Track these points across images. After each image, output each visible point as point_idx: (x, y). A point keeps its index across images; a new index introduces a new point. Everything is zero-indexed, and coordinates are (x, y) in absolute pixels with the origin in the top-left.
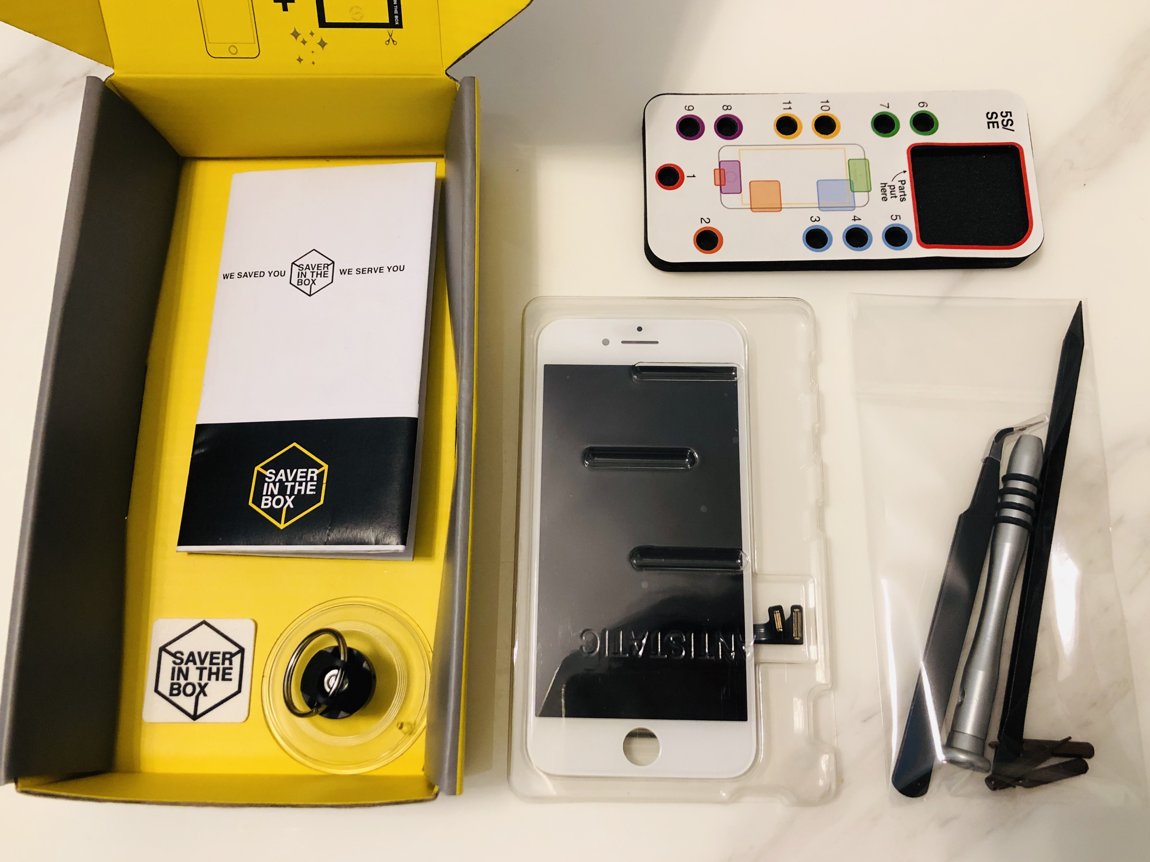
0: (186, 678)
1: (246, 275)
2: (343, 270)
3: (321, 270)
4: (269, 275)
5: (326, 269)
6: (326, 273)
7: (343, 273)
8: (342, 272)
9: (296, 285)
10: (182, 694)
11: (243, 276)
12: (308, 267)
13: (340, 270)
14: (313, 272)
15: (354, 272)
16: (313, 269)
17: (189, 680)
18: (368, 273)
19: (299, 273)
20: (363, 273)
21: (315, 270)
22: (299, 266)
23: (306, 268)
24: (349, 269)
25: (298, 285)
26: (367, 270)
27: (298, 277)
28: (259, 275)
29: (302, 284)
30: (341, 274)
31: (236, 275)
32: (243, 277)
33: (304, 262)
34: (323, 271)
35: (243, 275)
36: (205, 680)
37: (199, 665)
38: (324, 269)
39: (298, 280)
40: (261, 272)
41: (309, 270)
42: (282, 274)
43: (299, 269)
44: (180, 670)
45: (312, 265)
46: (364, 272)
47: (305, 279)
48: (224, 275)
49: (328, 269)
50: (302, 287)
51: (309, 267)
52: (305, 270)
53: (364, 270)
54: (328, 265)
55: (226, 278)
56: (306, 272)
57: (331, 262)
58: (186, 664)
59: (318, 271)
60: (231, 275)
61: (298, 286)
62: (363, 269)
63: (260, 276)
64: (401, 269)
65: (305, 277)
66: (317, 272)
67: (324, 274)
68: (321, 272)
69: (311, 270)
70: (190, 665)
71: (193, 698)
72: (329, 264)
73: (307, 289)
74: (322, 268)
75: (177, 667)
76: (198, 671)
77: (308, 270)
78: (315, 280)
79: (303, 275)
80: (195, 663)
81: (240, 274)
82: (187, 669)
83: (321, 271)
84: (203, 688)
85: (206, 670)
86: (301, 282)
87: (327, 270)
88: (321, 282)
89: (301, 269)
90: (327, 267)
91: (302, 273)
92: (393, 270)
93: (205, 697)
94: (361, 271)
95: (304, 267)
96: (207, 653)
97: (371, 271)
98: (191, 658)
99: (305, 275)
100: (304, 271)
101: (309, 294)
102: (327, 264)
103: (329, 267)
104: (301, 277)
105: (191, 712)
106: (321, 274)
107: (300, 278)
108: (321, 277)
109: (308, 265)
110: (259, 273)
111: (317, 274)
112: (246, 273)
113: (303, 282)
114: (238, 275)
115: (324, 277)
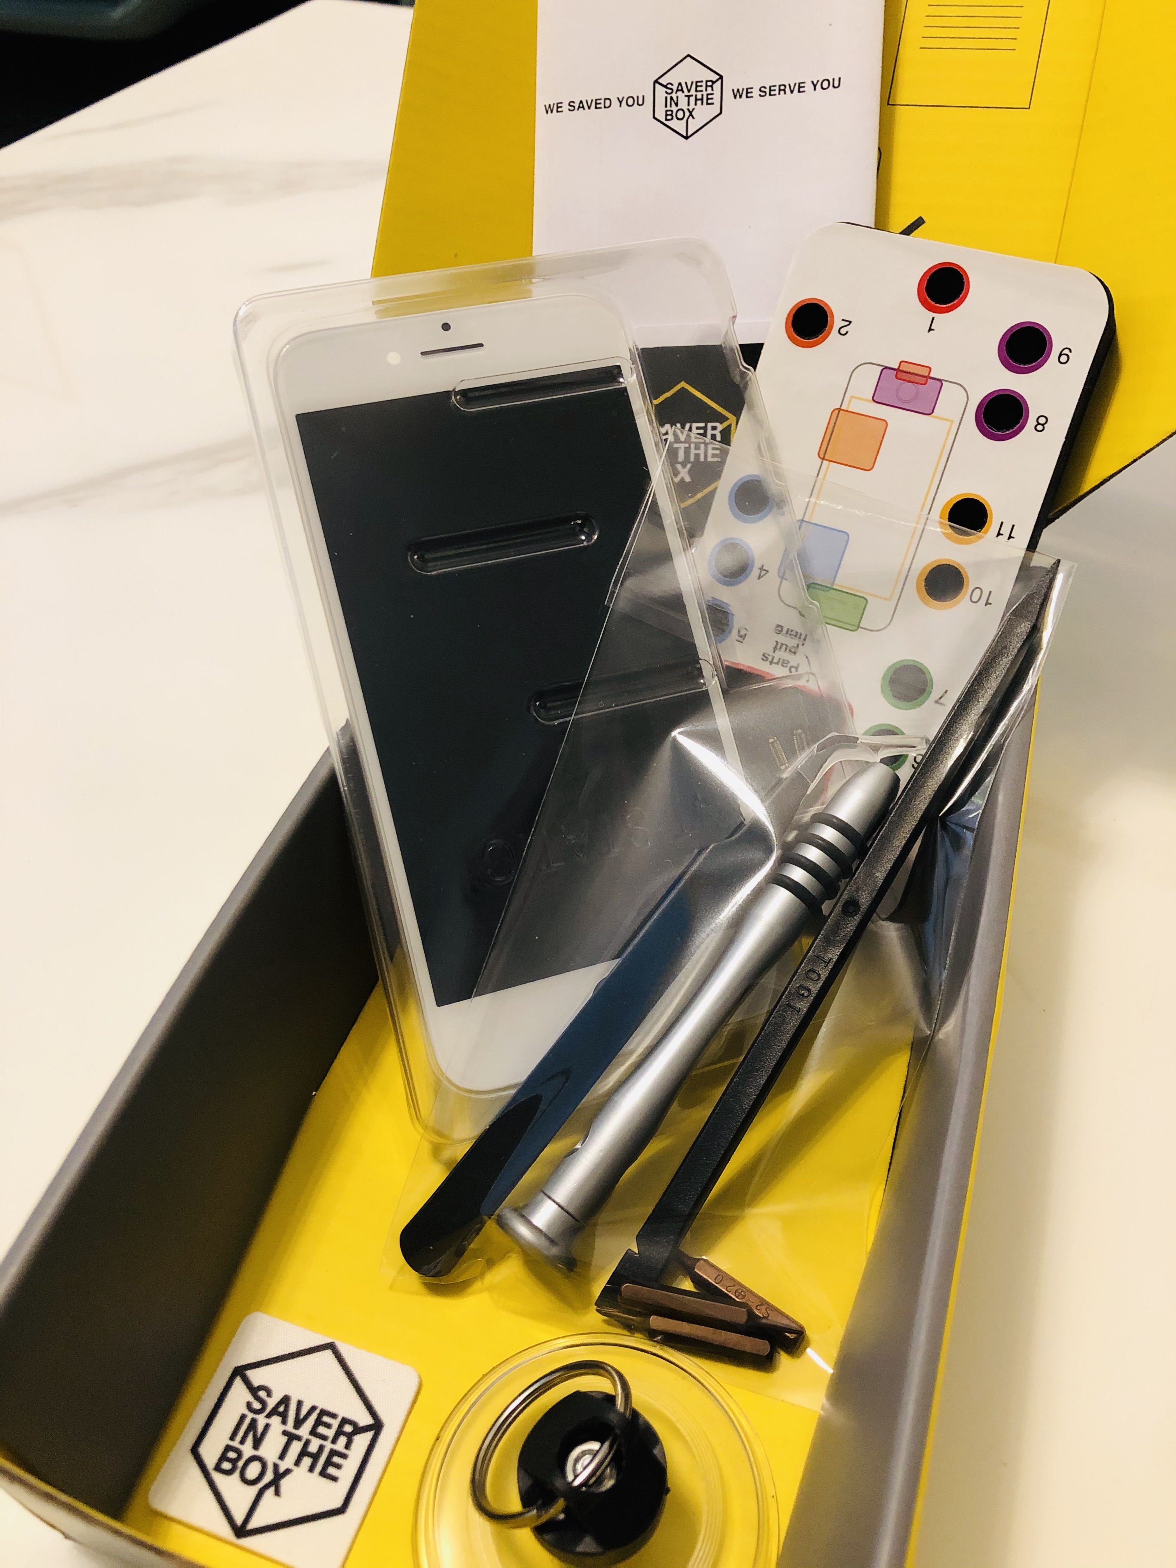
0: (257, 1444)
1: (581, 105)
2: (738, 90)
3: (702, 91)
4: (619, 104)
5: (709, 89)
6: (709, 97)
7: (738, 97)
8: (737, 94)
9: (663, 120)
10: (237, 1474)
11: (577, 107)
12: (680, 88)
13: (733, 90)
14: (689, 96)
15: (756, 92)
16: (689, 91)
17: (261, 1452)
18: (779, 94)
19: (666, 98)
20: (770, 95)
21: (693, 92)
22: (665, 87)
23: (678, 90)
24: (747, 89)
25: (667, 120)
26: (777, 88)
27: (666, 106)
28: (602, 106)
29: (672, 119)
30: (735, 97)
31: (565, 107)
32: (578, 109)
33: (673, 78)
34: (705, 93)
35: (577, 105)
36: (288, 1462)
37: (290, 1427)
38: (706, 90)
39: (667, 111)
40: (605, 99)
41: (683, 92)
42: (638, 102)
43: (666, 92)
44: (253, 1424)
45: (686, 83)
46: (772, 93)
47: (677, 108)
48: (545, 106)
49: (712, 90)
50: (674, 124)
51: (682, 87)
52: (676, 93)
53: (772, 88)
54: (713, 82)
55: (549, 111)
56: (677, 97)
57: (718, 77)
58: (269, 1416)
59: (697, 93)
60: (559, 106)
61: (667, 123)
62: (770, 87)
63: (605, 107)
64: (835, 84)
65: (677, 104)
66: (696, 96)
67: (708, 99)
68: (702, 95)
69: (686, 93)
70: (276, 1420)
71: (254, 1490)
72: (714, 80)
73: (680, 126)
74: (703, 88)
75: (250, 1416)
76: (285, 1439)
77: (681, 92)
78: (693, 109)
79: (673, 103)
80: (284, 1422)
81: (572, 104)
82: (267, 1426)
83: (701, 93)
84: (279, 1476)
85: (299, 1442)
86: (671, 115)
87: (712, 92)
88: (703, 113)
89: (669, 91)
90: (711, 86)
91: (672, 98)
92: (823, 88)
93: (277, 1497)
94: (767, 91)
95: (675, 89)
96: (313, 1408)
97: (784, 90)
98: (281, 1409)
99: (676, 101)
100: (674, 95)
101: (685, 134)
102: (711, 81)
103: (714, 86)
104: (671, 106)
105: (239, 1519)
106: (702, 99)
107: (669, 108)
108: (702, 104)
109: (680, 84)
110: (602, 101)
111: (696, 100)
112: (581, 102)
113: (674, 115)
114: (569, 105)
115: (708, 104)
